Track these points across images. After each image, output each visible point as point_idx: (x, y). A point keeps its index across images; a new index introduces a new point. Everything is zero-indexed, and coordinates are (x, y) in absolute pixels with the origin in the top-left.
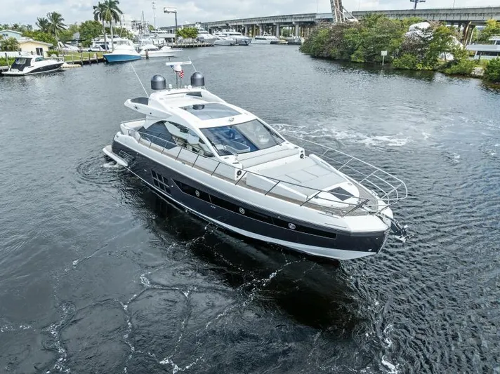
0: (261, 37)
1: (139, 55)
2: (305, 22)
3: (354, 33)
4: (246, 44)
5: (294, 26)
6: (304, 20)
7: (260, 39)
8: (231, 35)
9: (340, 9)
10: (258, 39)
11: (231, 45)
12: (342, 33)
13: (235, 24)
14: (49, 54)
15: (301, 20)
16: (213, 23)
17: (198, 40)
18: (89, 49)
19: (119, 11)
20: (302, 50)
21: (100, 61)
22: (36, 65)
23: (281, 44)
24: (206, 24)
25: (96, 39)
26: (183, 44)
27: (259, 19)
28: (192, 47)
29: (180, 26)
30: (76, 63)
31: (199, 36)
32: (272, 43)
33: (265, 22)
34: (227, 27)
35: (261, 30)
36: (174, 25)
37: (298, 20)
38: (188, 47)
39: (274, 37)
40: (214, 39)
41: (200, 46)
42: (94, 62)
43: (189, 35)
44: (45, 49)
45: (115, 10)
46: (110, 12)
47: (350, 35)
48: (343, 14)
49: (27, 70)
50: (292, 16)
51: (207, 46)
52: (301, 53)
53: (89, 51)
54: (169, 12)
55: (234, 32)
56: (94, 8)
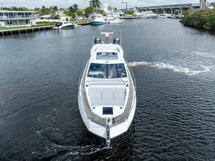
0: (163, 14)
1: (105, 22)
2: (186, 8)
3: (207, 14)
4: (155, 18)
5: (180, 10)
6: (186, 7)
7: (163, 15)
8: (149, 13)
9: (204, 2)
10: (162, 15)
11: (149, 18)
12: (201, 14)
13: (152, 8)
14: (70, 20)
15: (184, 7)
16: (143, 8)
17: (134, 15)
18: (87, 18)
19: (100, 3)
20: (181, 22)
21: (89, 24)
22: (64, 25)
23: (173, 18)
24: (139, 8)
25: (91, 14)
26: (127, 17)
27: (163, 6)
28: (131, 18)
29: (128, 9)
30: (80, 25)
31: (134, 14)
32: (168, 18)
33: (166, 8)
34: (148, 10)
35: (164, 11)
36: (126, 8)
37: (182, 7)
38: (129, 18)
39: (169, 15)
40: (141, 15)
41: (134, 18)
42: (87, 24)
43: (130, 13)
44: (69, 19)
45: (98, 3)
46: (96, 3)
47: (204, 15)
48: (206, 4)
49: (60, 27)
50: (180, 5)
51: (137, 18)
52: (180, 23)
53: (87, 19)
54: (124, 3)
55: (151, 12)
56: (90, 2)
